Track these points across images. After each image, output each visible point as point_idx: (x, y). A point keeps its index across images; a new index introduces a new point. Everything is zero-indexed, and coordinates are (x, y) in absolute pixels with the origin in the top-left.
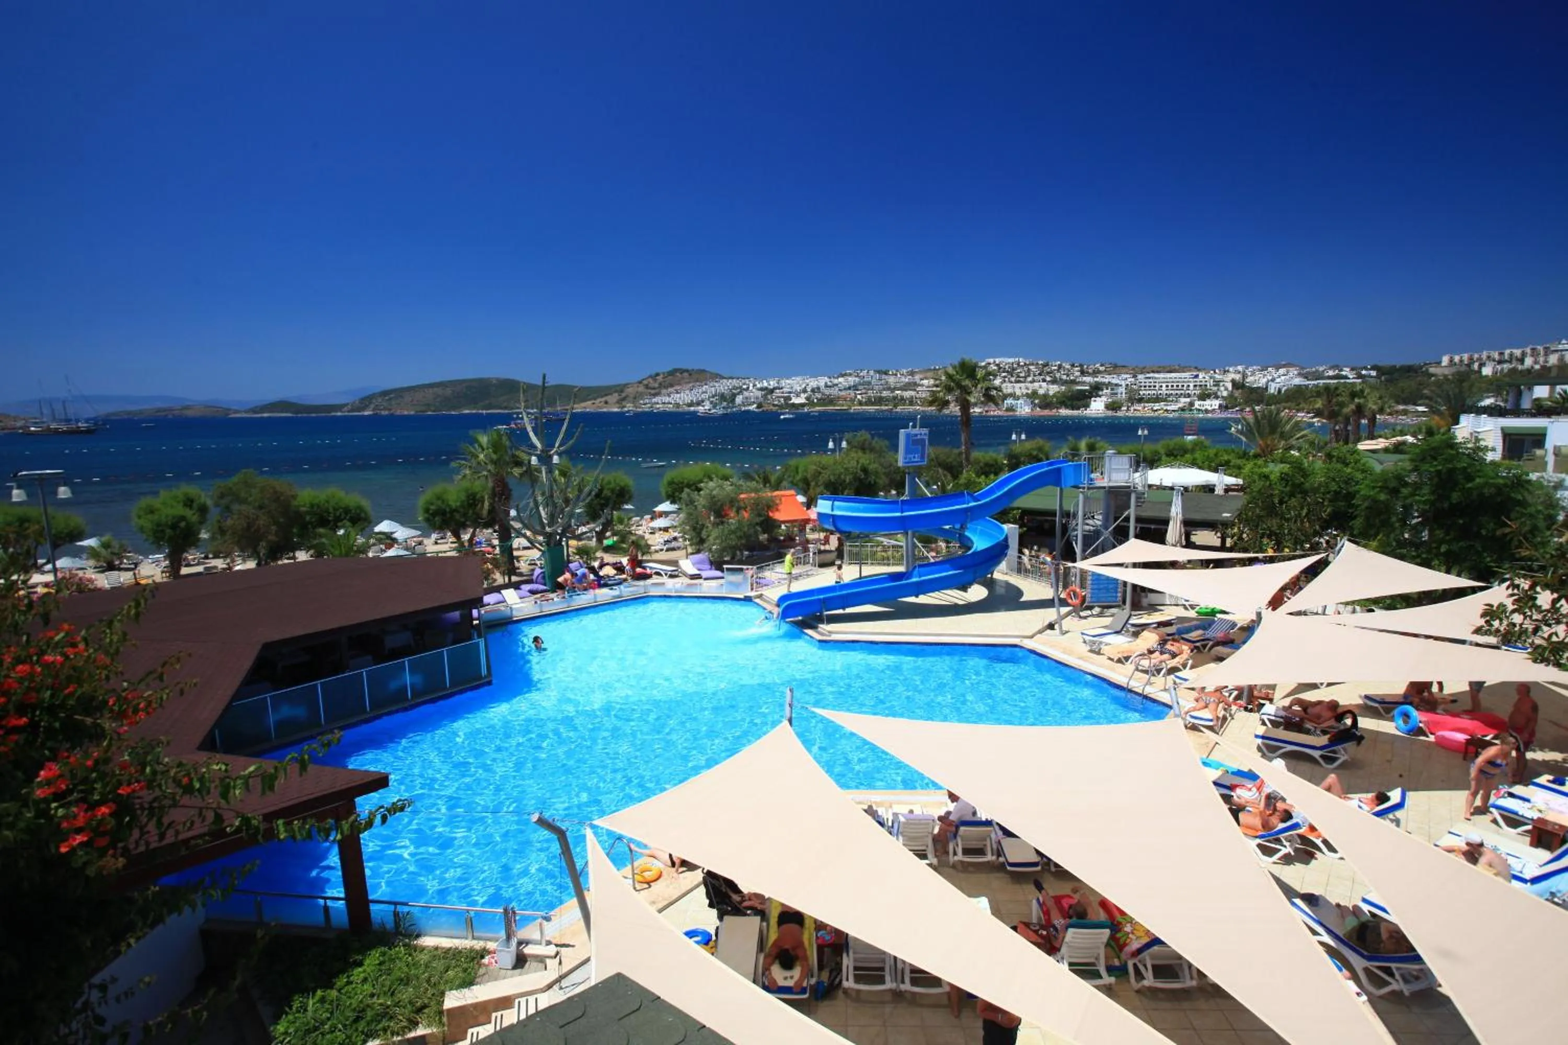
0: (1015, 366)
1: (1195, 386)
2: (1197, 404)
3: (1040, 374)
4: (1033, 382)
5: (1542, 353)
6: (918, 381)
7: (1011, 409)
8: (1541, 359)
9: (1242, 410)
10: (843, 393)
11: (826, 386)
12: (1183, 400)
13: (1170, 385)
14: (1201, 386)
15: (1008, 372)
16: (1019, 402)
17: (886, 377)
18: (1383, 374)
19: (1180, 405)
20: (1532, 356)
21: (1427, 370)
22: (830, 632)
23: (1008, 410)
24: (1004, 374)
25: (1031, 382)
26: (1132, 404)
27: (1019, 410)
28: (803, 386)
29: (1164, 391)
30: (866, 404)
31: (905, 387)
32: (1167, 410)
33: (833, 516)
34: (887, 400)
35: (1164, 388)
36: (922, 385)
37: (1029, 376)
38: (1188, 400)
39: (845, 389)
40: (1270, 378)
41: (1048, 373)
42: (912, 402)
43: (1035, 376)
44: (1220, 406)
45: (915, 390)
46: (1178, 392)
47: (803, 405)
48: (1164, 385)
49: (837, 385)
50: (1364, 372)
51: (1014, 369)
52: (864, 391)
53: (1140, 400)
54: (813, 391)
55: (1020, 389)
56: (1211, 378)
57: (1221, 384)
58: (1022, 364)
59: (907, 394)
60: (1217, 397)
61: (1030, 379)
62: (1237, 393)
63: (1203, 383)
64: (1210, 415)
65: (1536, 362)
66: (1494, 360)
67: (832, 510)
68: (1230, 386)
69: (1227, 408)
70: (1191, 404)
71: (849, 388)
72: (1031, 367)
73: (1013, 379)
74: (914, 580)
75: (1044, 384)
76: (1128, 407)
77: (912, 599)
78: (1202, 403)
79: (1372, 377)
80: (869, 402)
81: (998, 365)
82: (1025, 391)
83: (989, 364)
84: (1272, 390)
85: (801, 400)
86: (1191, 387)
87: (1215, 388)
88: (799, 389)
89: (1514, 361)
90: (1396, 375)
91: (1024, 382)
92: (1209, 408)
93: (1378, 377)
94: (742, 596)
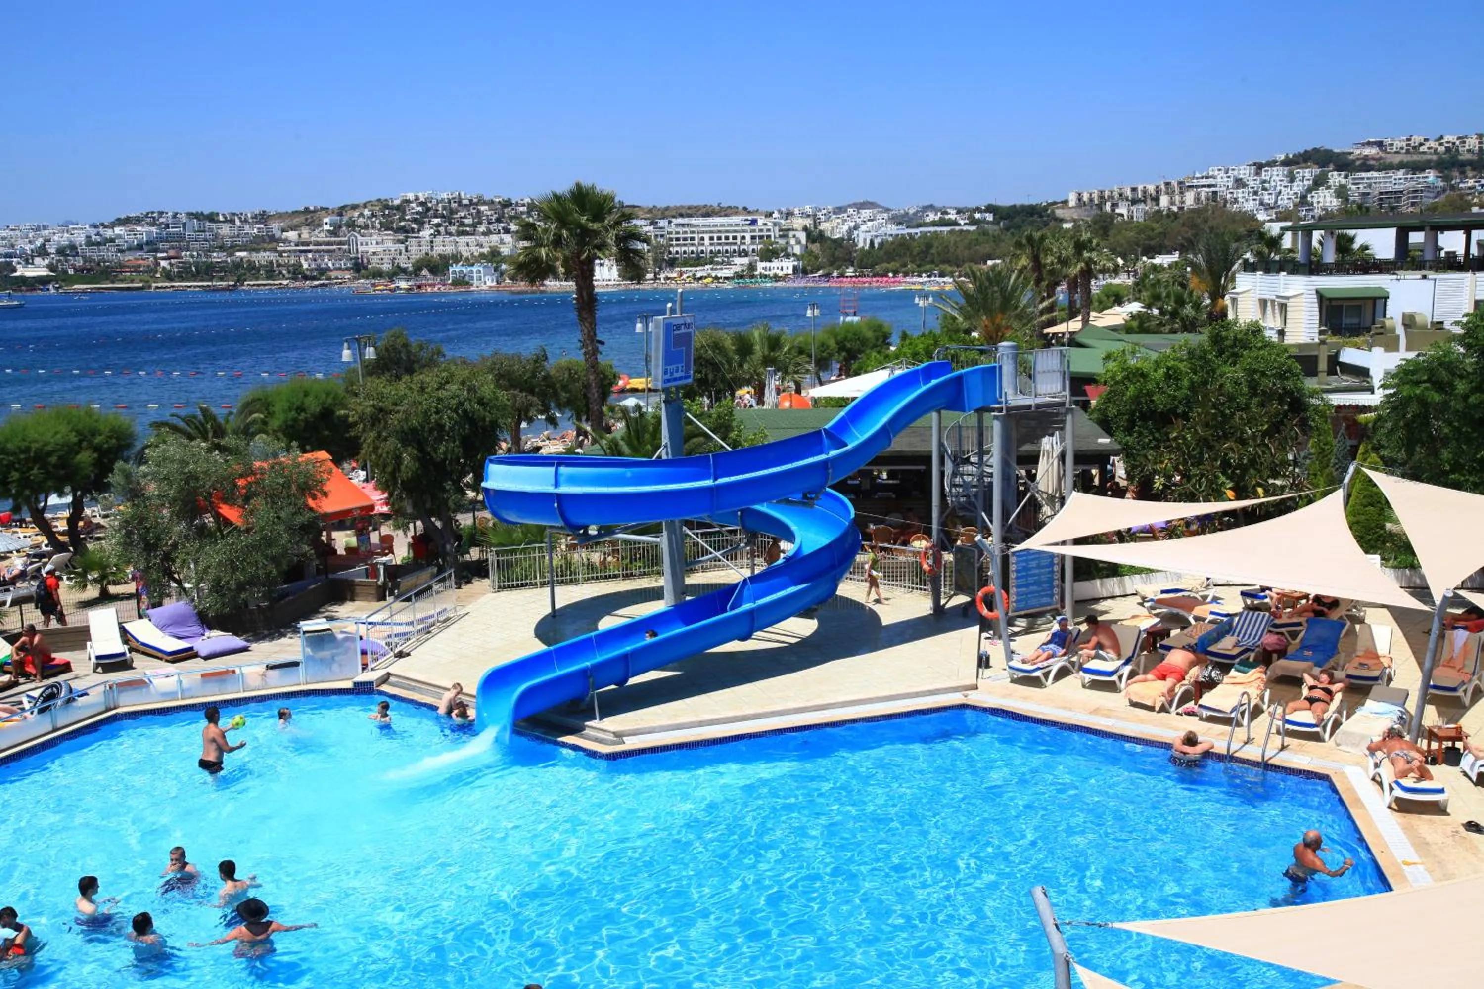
0: (454, 205)
1: (753, 238)
2: (760, 265)
3: (498, 220)
4: (488, 233)
5: (1177, 190)
6: (278, 234)
7: (462, 282)
8: (1177, 198)
9: (828, 276)
10: (129, 257)
11: (89, 242)
12: (738, 260)
13: (715, 236)
14: (761, 237)
15: (443, 216)
16: (475, 269)
17: (214, 226)
18: (1002, 218)
19: (738, 269)
20: (1167, 193)
21: (1053, 212)
22: (619, 736)
23: (456, 283)
24: (436, 221)
25: (484, 234)
26: (661, 269)
27: (475, 282)
28: (40, 241)
29: (707, 247)
30: (180, 277)
31: (255, 245)
32: (717, 278)
33: (560, 497)
34: (222, 269)
35: (707, 242)
36: (286, 241)
37: (480, 223)
38: (746, 260)
39: (130, 249)
40: (852, 224)
41: (511, 218)
42: (270, 272)
43: (490, 223)
44: (795, 268)
45: (275, 250)
46: (730, 248)
47: (43, 281)
48: (706, 237)
49: (112, 240)
50: (977, 215)
51: (452, 212)
52: (172, 253)
53: (672, 263)
54: (61, 251)
55: (466, 246)
56: (775, 224)
57: (791, 234)
58: (465, 202)
59: (262, 257)
60: (787, 256)
61: (482, 229)
62: (815, 248)
63: (765, 234)
64: (779, 284)
65: (1172, 203)
66: (1127, 200)
67: (557, 485)
68: (802, 236)
69: (805, 272)
70: (752, 267)
71: (140, 247)
72: (483, 208)
73: (453, 229)
74: (747, 606)
75: (507, 238)
76: (656, 274)
77: (734, 646)
78: (768, 264)
79: (988, 223)
80: (185, 273)
81: (422, 204)
82: (477, 251)
83: (408, 202)
84: (862, 240)
85: (38, 270)
86: (748, 240)
87: (782, 242)
88: (28, 248)
89: (1149, 201)
90: (1017, 220)
91: (473, 234)
92: (780, 274)
93: (996, 222)
94: (348, 685)
